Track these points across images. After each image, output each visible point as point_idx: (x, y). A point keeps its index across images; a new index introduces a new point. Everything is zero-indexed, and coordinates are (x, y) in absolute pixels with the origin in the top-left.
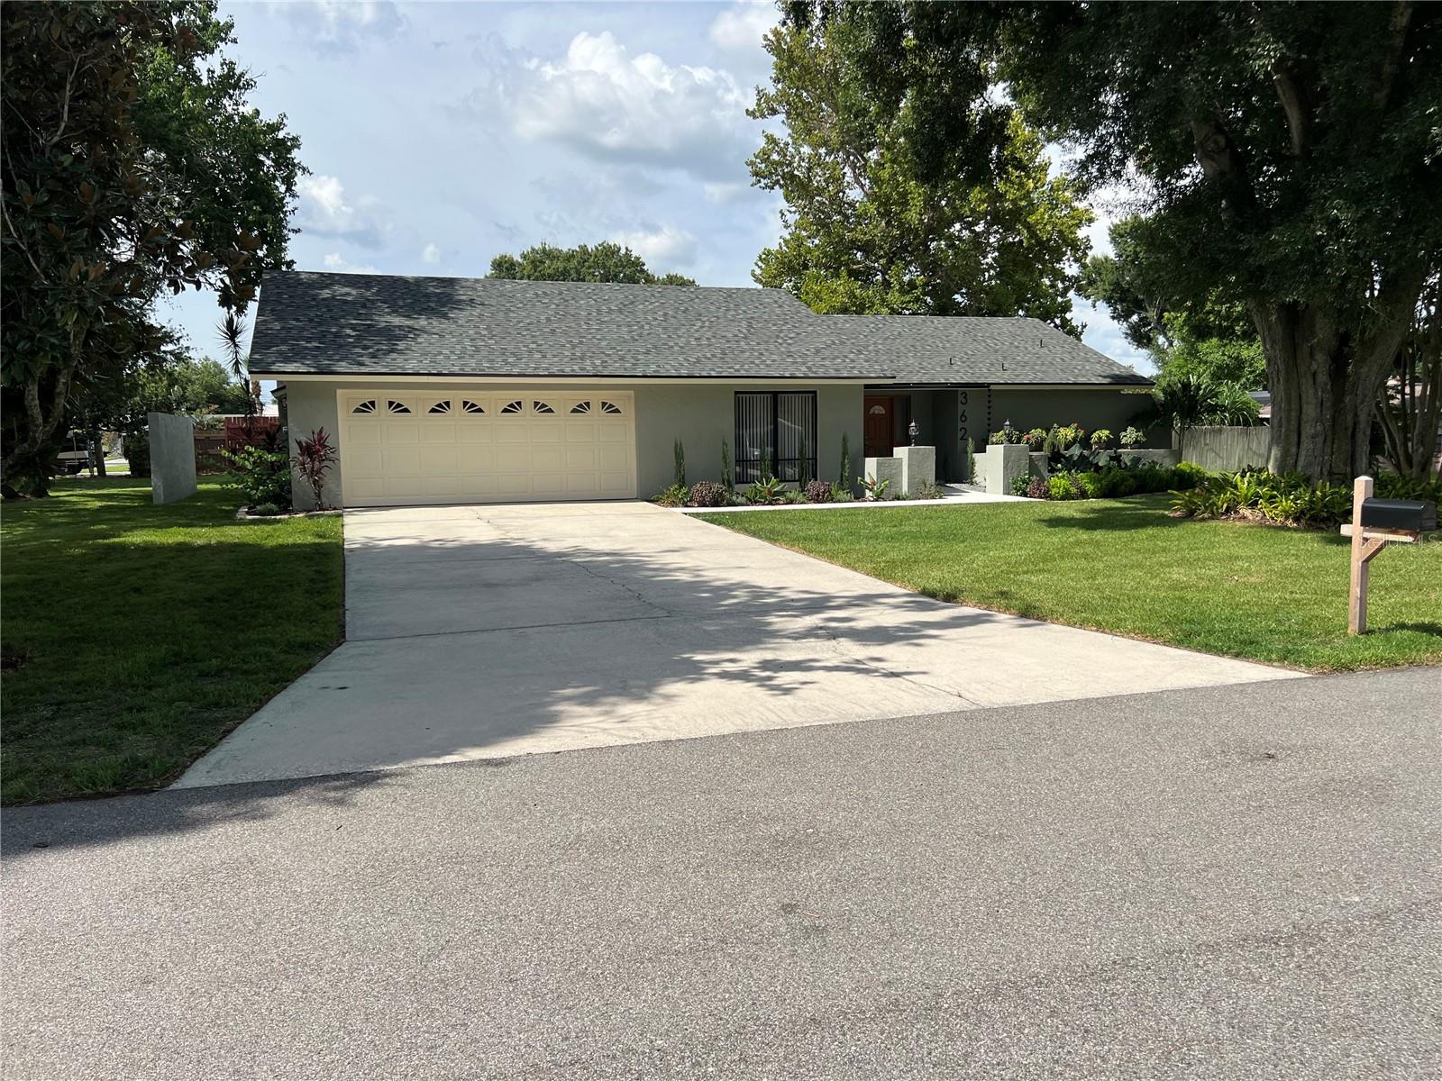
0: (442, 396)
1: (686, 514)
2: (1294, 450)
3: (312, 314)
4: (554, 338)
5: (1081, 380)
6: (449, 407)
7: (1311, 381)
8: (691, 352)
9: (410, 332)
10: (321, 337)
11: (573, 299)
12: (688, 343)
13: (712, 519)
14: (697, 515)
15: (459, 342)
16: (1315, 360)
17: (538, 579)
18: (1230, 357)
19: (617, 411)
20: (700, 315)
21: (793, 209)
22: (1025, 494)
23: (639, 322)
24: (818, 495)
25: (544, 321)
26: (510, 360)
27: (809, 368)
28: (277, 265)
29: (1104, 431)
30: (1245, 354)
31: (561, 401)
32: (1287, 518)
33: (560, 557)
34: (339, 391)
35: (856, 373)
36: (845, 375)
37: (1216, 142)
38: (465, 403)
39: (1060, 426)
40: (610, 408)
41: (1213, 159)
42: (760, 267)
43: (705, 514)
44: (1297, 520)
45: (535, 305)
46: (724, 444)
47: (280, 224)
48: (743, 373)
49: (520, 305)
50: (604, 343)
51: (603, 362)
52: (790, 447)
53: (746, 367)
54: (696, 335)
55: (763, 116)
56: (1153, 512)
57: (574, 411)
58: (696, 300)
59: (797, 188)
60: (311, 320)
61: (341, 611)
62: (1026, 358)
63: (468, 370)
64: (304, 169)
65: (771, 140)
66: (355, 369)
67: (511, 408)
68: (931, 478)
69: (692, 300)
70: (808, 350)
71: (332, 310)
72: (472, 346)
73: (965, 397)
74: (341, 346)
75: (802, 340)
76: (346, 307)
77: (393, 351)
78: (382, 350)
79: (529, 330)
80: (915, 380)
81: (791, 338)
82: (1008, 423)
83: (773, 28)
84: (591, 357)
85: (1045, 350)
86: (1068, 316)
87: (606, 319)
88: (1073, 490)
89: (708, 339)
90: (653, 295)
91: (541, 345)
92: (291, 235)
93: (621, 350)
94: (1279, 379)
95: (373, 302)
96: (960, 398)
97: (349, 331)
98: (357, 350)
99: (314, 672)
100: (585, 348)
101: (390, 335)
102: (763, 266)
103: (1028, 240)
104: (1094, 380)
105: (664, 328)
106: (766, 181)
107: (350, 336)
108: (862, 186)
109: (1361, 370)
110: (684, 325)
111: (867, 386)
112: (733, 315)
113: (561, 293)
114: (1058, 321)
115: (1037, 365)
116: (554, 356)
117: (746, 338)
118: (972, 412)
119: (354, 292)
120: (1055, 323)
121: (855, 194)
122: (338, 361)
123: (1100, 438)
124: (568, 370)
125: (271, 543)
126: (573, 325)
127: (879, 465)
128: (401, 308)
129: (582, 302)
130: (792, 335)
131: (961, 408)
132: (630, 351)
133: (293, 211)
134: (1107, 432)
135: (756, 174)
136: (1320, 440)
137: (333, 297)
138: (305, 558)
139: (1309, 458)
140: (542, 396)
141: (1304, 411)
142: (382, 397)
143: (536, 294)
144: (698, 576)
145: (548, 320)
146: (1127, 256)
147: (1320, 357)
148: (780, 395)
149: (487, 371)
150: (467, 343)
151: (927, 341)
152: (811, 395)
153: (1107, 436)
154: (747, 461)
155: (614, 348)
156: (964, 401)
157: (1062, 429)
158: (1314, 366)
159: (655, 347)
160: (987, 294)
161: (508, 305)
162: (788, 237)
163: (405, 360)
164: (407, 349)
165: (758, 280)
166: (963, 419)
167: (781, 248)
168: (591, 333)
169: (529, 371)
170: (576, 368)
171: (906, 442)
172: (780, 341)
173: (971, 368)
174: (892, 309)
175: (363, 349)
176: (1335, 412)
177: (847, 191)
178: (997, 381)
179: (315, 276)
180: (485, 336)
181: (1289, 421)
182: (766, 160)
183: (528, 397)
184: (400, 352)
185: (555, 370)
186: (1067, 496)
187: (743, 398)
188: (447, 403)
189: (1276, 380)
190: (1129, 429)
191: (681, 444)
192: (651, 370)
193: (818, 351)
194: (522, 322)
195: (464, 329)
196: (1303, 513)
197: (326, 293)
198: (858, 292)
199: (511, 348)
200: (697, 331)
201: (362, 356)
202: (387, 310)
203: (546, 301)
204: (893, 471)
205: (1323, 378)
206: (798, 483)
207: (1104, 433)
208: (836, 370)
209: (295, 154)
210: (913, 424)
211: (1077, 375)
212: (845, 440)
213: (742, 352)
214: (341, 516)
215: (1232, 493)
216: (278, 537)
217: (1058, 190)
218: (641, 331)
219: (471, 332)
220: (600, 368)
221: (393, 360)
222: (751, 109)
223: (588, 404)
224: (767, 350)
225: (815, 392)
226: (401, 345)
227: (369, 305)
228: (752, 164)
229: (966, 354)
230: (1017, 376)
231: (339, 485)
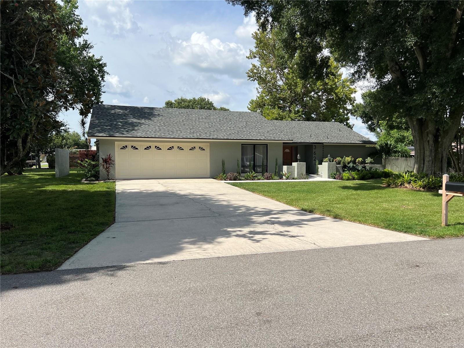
0: (148, 144)
1: (225, 183)
2: (422, 165)
3: (108, 118)
4: (185, 127)
5: (353, 142)
6: (151, 148)
7: (427, 144)
8: (228, 132)
9: (139, 124)
10: (111, 125)
11: (191, 114)
12: (227, 129)
13: (234, 185)
14: (229, 183)
15: (155, 127)
16: (429, 137)
17: (177, 203)
18: (400, 135)
19: (204, 150)
20: (231, 120)
21: (261, 87)
22: (335, 178)
23: (211, 122)
24: (268, 177)
25: (182, 121)
26: (170, 133)
27: (265, 137)
28: (98, 103)
29: (360, 158)
30: (405, 134)
31: (186, 146)
32: (420, 187)
33: (185, 196)
34: (116, 142)
35: (280, 139)
36: (277, 139)
37: (396, 68)
38: (156, 147)
39: (346, 157)
40: (202, 149)
41: (394, 73)
42: (250, 105)
43: (231, 183)
44: (424, 188)
45: (179, 116)
46: (238, 160)
47: (99, 90)
48: (244, 138)
49: (174, 116)
50: (200, 128)
51: (200, 134)
52: (259, 162)
53: (245, 136)
54: (230, 126)
55: (252, 58)
56: (377, 185)
57: (190, 149)
58: (230, 115)
59: (262, 80)
60: (108, 120)
61: (114, 213)
62: (335, 135)
63: (157, 136)
64: (107, 73)
65: (254, 66)
66: (121, 135)
67: (170, 149)
68: (305, 173)
69: (228, 115)
70: (265, 131)
71: (114, 117)
72: (158, 129)
73: (315, 147)
74: (117, 128)
75: (263, 128)
76: (119, 116)
77: (133, 130)
78: (130, 129)
79: (177, 124)
80: (299, 141)
81: (260, 128)
82: (329, 155)
83: (255, 32)
84: (196, 133)
85: (341, 132)
86: (348, 122)
87: (201, 121)
88: (351, 177)
89: (233, 127)
90: (216, 114)
91: (180, 129)
92: (102, 93)
93: (206, 131)
94: (417, 143)
95: (128, 115)
96: (314, 147)
97: (120, 124)
98: (122, 129)
99: (105, 232)
100: (194, 130)
101: (133, 125)
102: (251, 105)
103: (336, 97)
104: (357, 142)
105: (219, 124)
106: (252, 79)
107: (120, 125)
108: (283, 80)
109: (444, 140)
110: (226, 123)
111: (284, 143)
112: (241, 120)
113: (187, 113)
114: (345, 123)
115: (338, 137)
116: (185, 132)
117: (245, 127)
118: (318, 152)
119: (122, 111)
120: (344, 124)
121: (280, 83)
122: (116, 133)
123: (359, 161)
124: (189, 137)
125: (92, 190)
126: (190, 122)
127: (288, 168)
128: (136, 116)
129: (194, 115)
130: (260, 127)
131: (314, 150)
132: (208, 131)
133: (103, 86)
134: (361, 159)
135: (249, 76)
136: (431, 162)
137: (115, 113)
138: (103, 195)
139: (427, 168)
140: (180, 145)
141: (425, 153)
142: (129, 144)
143: (179, 113)
144: (229, 203)
145: (183, 121)
146: (367, 103)
147: (430, 136)
148: (256, 146)
149: (163, 137)
150: (157, 128)
151: (303, 129)
152: (266, 146)
154: (245, 166)
155: (204, 130)
156: (315, 148)
157: (346, 158)
158: (428, 139)
159: (216, 130)
160: (322, 114)
161: (170, 116)
162: (259, 96)
163: (137, 133)
164: (138, 129)
165: (249, 109)
166: (315, 154)
167: (257, 99)
168: (196, 125)
169: (176, 137)
170: (191, 136)
171: (296, 161)
172: (256, 128)
173: (317, 138)
174: (292, 119)
175: (124, 129)
176: (435, 154)
177: (278, 82)
178: (326, 142)
179: (110, 106)
180: (162, 125)
181: (420, 156)
182: (252, 72)
183: (176, 145)
184: (136, 130)
185: (184, 137)
186: (348, 179)
187: (244, 147)
188: (150, 147)
189: (416, 143)
190: (368, 158)
191: (224, 160)
192: (215, 137)
193: (268, 132)
194: (174, 121)
195: (156, 123)
196: (425, 186)
197: (113, 112)
198: (281, 113)
199: (171, 129)
200: (230, 125)
201: (123, 131)
202: (132, 117)
203: (182, 115)
204: (292, 170)
205: (431, 142)
206: (261, 173)
207: (360, 159)
208: (274, 138)
209: (105, 68)
210: (299, 155)
211: (351, 141)
212: (276, 160)
213: (244, 132)
214: (115, 182)
215: (402, 179)
216: (95, 188)
217: (345, 82)
218: (212, 125)
219: (158, 124)
220: (199, 136)
221: (134, 133)
222: (248, 56)
223: (195, 147)
224: (252, 131)
225: (267, 144)
226: (136, 128)
227: (126, 115)
228: (248, 73)
229: (316, 133)
230: (332, 140)
231: (115, 172)
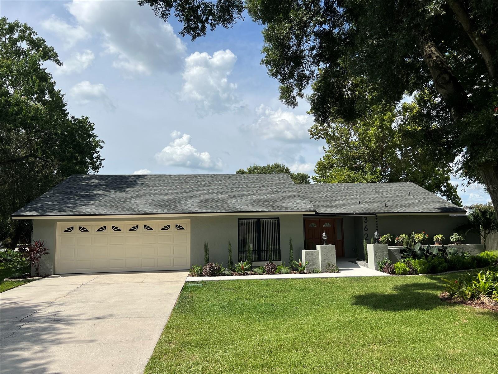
0: (102, 224)
4: (164, 197)
5: (426, 210)
6: (106, 229)
8: (221, 201)
10: (61, 200)
12: (224, 197)
15: (119, 200)
19: (183, 229)
21: (330, 146)
22: (384, 271)
23: (209, 189)
25: (167, 190)
26: (133, 208)
29: (440, 235)
31: (157, 225)
34: (58, 223)
36: (292, 210)
37: (444, 78)
38: (113, 227)
39: (416, 233)
40: (179, 227)
41: (443, 88)
42: (316, 167)
50: (184, 199)
51: (175, 207)
52: (266, 244)
53: (243, 207)
54: (230, 194)
57: (163, 229)
59: (330, 138)
62: (400, 200)
67: (134, 229)
70: (278, 199)
73: (366, 219)
75: (279, 195)
79: (156, 194)
80: (338, 211)
84: (172, 205)
85: (412, 197)
87: (195, 188)
89: (235, 195)
91: (154, 200)
93: (189, 202)
96: (364, 220)
100: (173, 201)
104: (433, 210)
105: (218, 191)
106: (316, 137)
110: (228, 190)
111: (304, 215)
115: (404, 203)
116: (155, 205)
117: (253, 194)
123: (438, 239)
124: (154, 211)
126: (178, 191)
127: (309, 253)
130: (276, 193)
131: (364, 224)
132: (193, 202)
134: (442, 236)
140: (148, 223)
142: (76, 225)
145: (169, 190)
148: (261, 220)
150: (122, 201)
151: (352, 194)
152: (277, 220)
153: (441, 238)
155: (187, 201)
156: (366, 221)
157: (416, 235)
159: (206, 200)
166: (366, 229)
168: (182, 195)
172: (268, 195)
173: (369, 206)
177: (350, 138)
178: (380, 211)
180: (133, 197)
182: (316, 129)
186: (404, 273)
187: (242, 222)
190: (454, 234)
191: (207, 244)
193: (283, 200)
195: (127, 195)
199: (139, 202)
200: (232, 192)
202: (102, 188)
204: (314, 257)
207: (440, 236)
208: (286, 208)
210: (324, 234)
211: (424, 208)
212: (290, 241)
213: (246, 201)
215: (475, 285)
218: (207, 193)
219: (129, 196)
220: (171, 210)
223: (169, 226)
224: (259, 199)
225: (280, 218)
229: (370, 199)
230: (392, 209)
231: (53, 264)
